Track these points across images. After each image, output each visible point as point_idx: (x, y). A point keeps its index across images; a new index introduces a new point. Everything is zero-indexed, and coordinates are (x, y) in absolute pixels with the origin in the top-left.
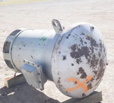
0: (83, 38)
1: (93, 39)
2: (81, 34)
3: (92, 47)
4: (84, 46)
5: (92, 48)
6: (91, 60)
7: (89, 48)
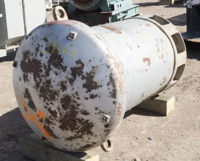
0: (42, 46)
1: (59, 54)
2: (43, 38)
3: (49, 66)
4: (37, 58)
5: (47, 68)
6: (40, 85)
7: (42, 65)
